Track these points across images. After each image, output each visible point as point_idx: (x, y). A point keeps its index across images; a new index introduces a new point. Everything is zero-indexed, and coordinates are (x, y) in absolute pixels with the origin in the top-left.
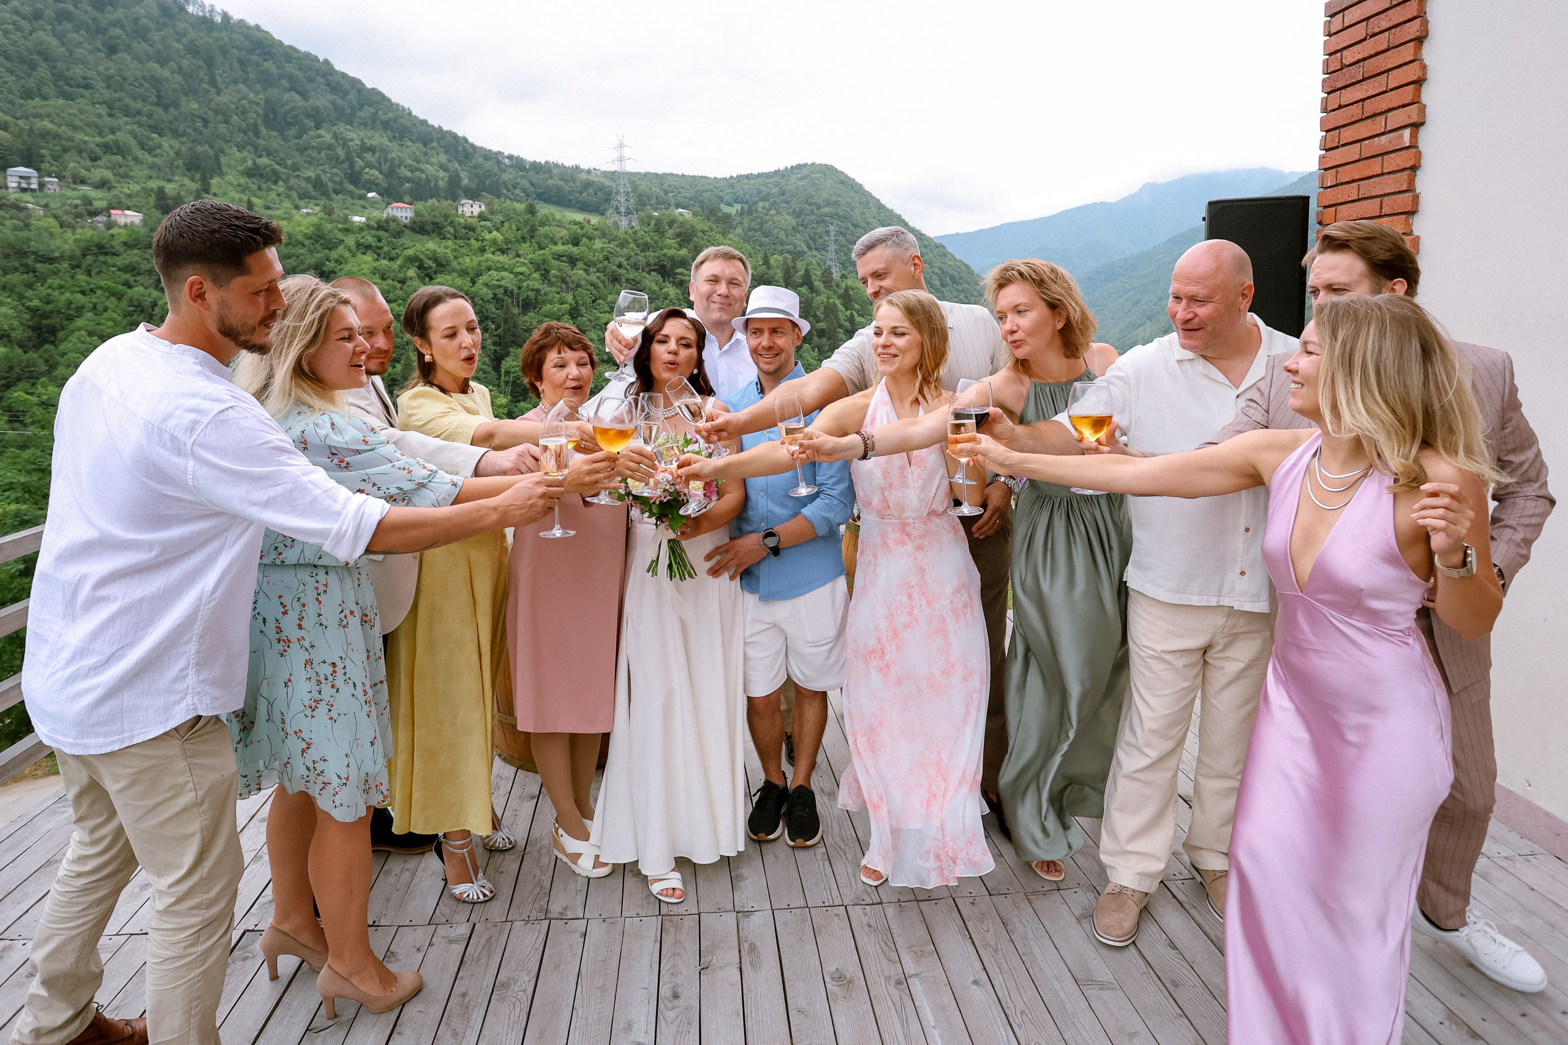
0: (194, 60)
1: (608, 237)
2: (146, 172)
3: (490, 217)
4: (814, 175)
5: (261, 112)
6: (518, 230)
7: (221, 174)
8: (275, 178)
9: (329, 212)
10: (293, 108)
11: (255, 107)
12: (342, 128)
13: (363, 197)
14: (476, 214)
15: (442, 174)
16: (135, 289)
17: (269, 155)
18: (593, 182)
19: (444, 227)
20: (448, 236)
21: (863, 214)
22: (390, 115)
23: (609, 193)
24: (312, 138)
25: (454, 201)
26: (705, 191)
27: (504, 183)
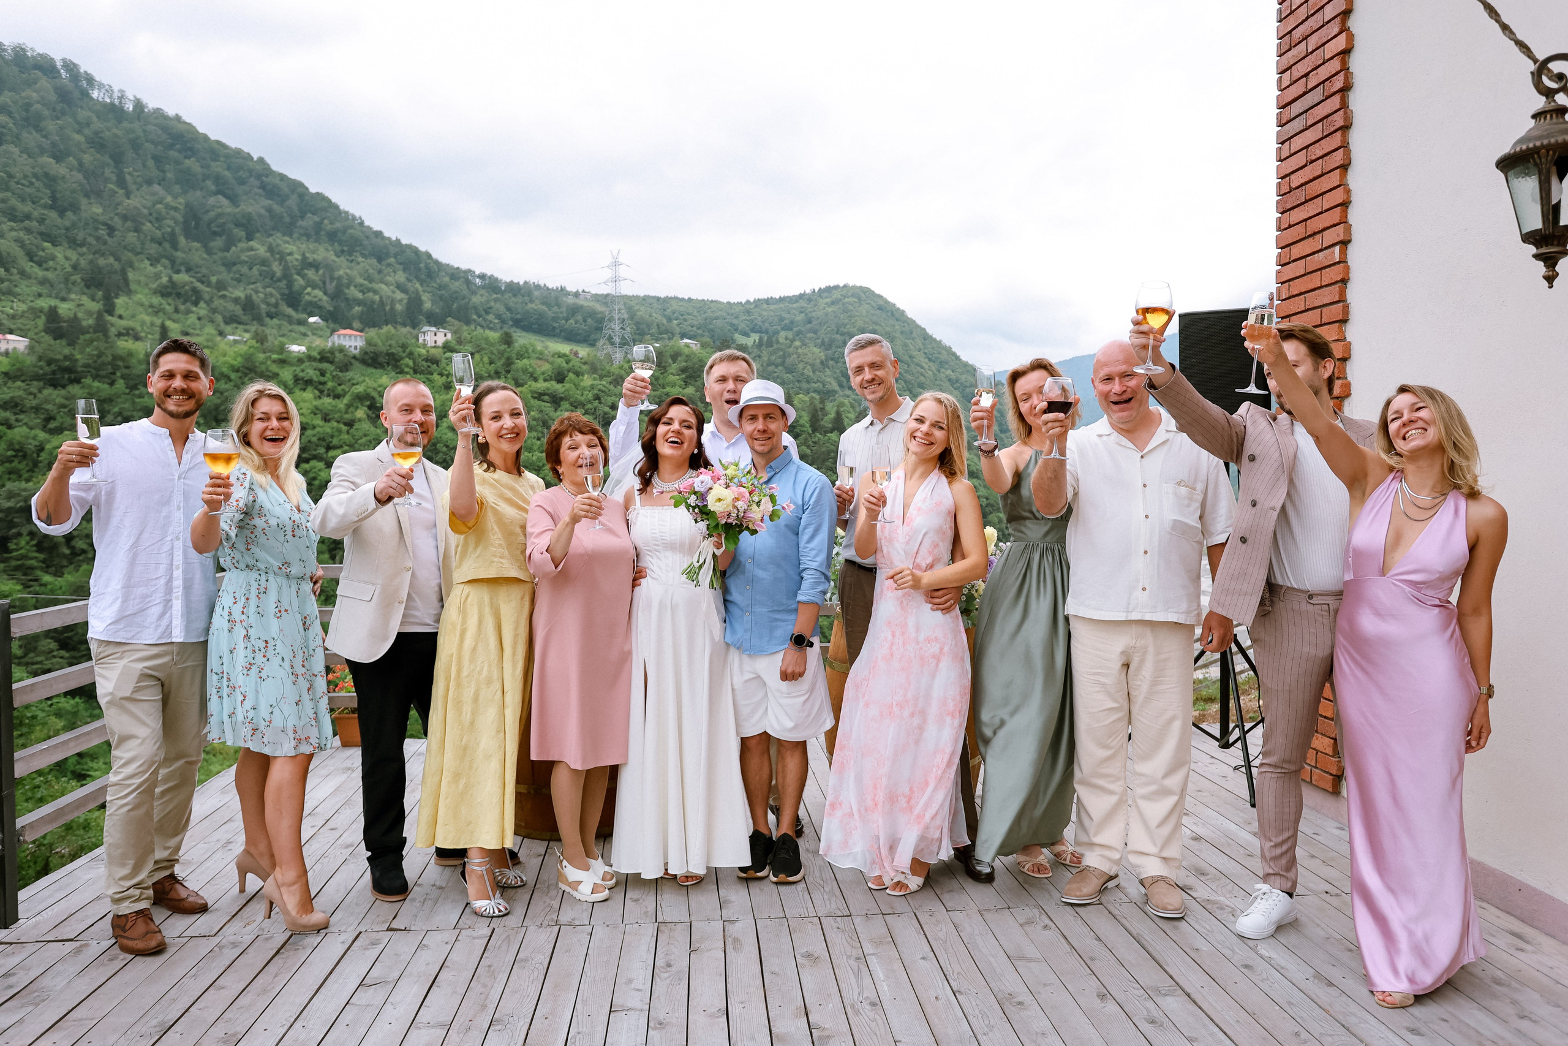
0: (98, 156)
1: (599, 372)
2: (36, 289)
3: (457, 347)
4: (847, 300)
5: (180, 219)
6: (491, 363)
7: (129, 292)
8: (196, 298)
9: (261, 339)
10: (220, 215)
11: (172, 213)
12: (278, 239)
13: (303, 323)
14: (440, 343)
15: (399, 295)
16: (16, 430)
17: (188, 270)
18: (582, 307)
19: (402, 358)
20: (406, 370)
21: (906, 345)
22: (338, 225)
23: (601, 321)
24: (242, 251)
25: (414, 328)
26: (716, 318)
27: (475, 308)
